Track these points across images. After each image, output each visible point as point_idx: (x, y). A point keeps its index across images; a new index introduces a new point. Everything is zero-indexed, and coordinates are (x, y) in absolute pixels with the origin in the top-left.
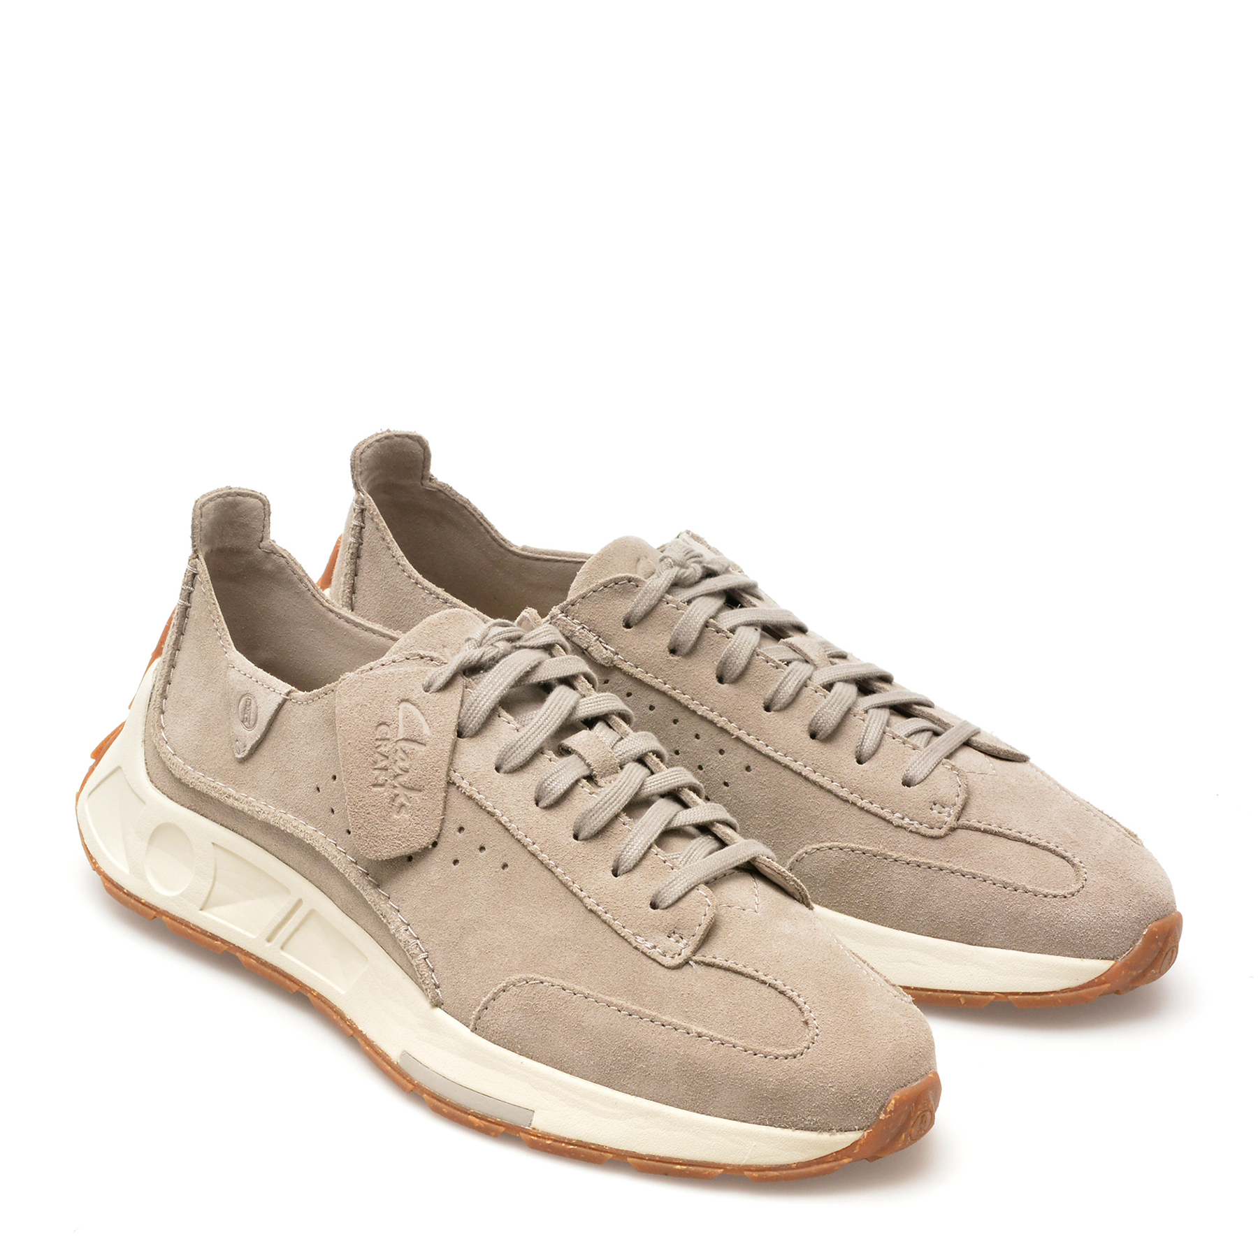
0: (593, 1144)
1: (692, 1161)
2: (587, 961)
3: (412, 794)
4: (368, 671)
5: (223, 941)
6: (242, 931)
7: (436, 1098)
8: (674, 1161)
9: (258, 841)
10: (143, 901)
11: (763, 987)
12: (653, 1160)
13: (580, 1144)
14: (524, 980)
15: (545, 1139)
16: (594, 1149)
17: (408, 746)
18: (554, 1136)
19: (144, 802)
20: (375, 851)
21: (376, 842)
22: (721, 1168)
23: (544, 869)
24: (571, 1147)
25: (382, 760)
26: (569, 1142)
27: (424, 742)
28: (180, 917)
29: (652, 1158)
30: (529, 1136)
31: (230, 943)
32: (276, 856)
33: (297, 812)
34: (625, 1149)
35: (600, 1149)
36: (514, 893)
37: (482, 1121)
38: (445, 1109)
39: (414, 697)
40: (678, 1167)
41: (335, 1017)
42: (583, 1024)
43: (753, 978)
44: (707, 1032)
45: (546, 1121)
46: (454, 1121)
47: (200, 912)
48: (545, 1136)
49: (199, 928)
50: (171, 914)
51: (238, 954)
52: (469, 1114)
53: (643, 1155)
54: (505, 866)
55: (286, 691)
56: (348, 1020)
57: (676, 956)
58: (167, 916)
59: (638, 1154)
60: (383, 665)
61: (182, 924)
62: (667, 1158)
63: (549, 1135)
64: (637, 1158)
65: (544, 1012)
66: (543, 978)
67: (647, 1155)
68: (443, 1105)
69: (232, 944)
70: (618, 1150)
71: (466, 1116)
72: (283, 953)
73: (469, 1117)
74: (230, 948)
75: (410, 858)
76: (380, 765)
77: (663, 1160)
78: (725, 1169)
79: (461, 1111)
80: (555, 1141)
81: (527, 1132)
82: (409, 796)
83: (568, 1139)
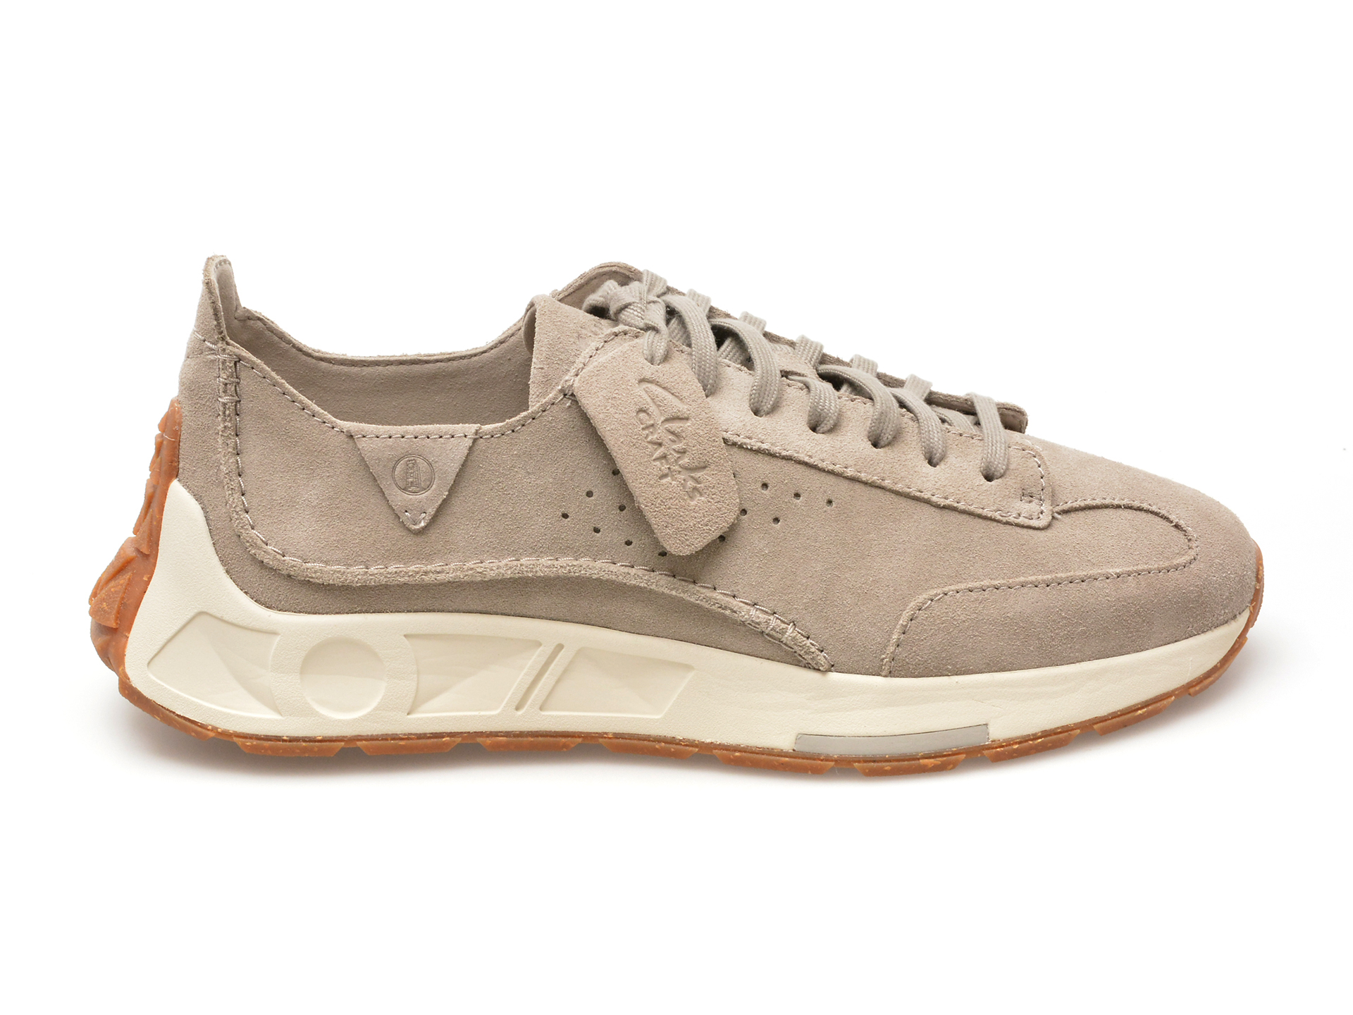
0: (1058, 728)
1: (1147, 701)
2: (970, 556)
3: (697, 475)
4: (583, 368)
5: (451, 735)
6: (476, 713)
7: (870, 761)
8: (1133, 708)
9: (473, 607)
10: (320, 738)
11: (1120, 512)
12: (1115, 717)
13: (1046, 734)
14: (929, 600)
15: (1010, 745)
16: (1060, 733)
17: (675, 426)
18: (1018, 738)
19: (274, 633)
20: (687, 545)
21: (686, 535)
22: (1171, 696)
23: (869, 488)
24: (1040, 740)
25: (656, 450)
26: (1035, 737)
27: (686, 415)
28: (380, 733)
29: (1114, 715)
30: (994, 750)
31: (462, 733)
32: (502, 614)
33: (536, 551)
34: (1087, 718)
35: (1066, 729)
36: (856, 524)
37: (938, 759)
38: (887, 766)
39: (648, 375)
40: (1140, 712)
41: (657, 746)
42: (1008, 615)
43: (1106, 507)
44: (1121, 570)
45: (1003, 728)
46: (901, 774)
47: (409, 717)
48: (1010, 742)
49: (411, 734)
50: (368, 736)
51: (479, 740)
52: (919, 759)
53: (1105, 716)
54: (830, 502)
55: (474, 431)
56: (680, 740)
57: (1041, 515)
58: (361, 740)
59: (1100, 717)
60: (591, 357)
61: (387, 740)
62: (1126, 709)
63: (1012, 739)
64: (1100, 722)
65: (964, 621)
66: (946, 589)
67: (1109, 714)
68: (884, 764)
69: (465, 733)
70: (1081, 723)
71: (917, 762)
72: (543, 713)
73: (921, 761)
74: (464, 738)
75: (722, 538)
76: (656, 455)
77: (1124, 712)
78: (1176, 696)
79: (908, 760)
80: (1020, 743)
81: (989, 748)
82: (697, 476)
83: (1033, 735)
